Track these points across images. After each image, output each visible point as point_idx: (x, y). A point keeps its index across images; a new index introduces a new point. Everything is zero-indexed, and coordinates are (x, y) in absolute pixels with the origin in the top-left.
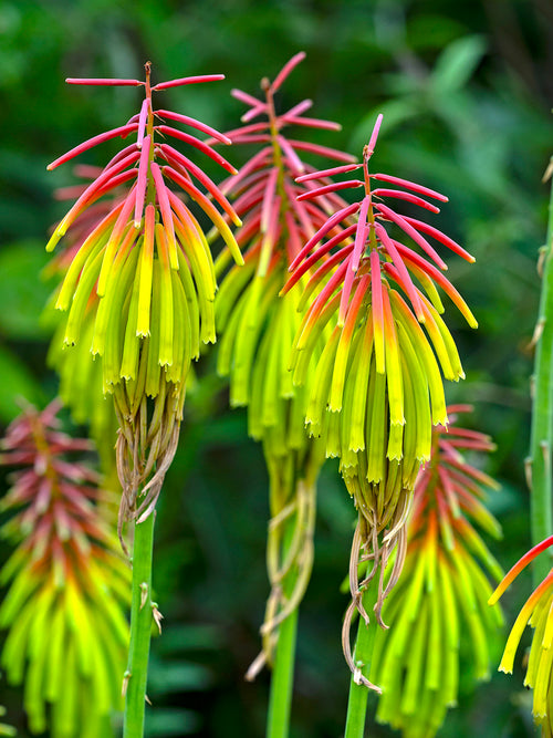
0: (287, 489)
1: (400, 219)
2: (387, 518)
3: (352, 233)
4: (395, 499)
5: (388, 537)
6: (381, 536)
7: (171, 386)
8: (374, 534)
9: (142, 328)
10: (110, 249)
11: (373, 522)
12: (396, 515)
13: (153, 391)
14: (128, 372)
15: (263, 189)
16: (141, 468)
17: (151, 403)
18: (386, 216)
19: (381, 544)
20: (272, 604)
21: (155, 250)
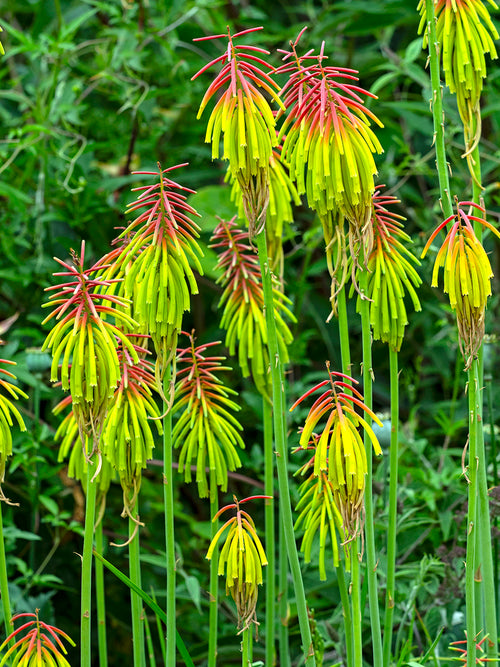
0: (331, 231)
1: (341, 85)
2: (362, 221)
3: (319, 98)
4: (363, 212)
5: (363, 229)
6: (360, 230)
7: (262, 169)
8: (357, 230)
9: (242, 143)
10: (225, 109)
11: (355, 224)
12: (365, 219)
13: (254, 173)
14: (242, 165)
15: (297, 92)
16: (255, 210)
17: (254, 178)
18: (334, 86)
19: (361, 234)
20: (333, 287)
21: (245, 109)
